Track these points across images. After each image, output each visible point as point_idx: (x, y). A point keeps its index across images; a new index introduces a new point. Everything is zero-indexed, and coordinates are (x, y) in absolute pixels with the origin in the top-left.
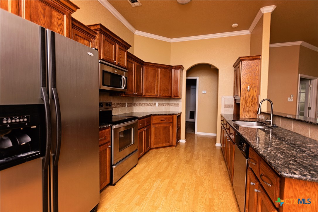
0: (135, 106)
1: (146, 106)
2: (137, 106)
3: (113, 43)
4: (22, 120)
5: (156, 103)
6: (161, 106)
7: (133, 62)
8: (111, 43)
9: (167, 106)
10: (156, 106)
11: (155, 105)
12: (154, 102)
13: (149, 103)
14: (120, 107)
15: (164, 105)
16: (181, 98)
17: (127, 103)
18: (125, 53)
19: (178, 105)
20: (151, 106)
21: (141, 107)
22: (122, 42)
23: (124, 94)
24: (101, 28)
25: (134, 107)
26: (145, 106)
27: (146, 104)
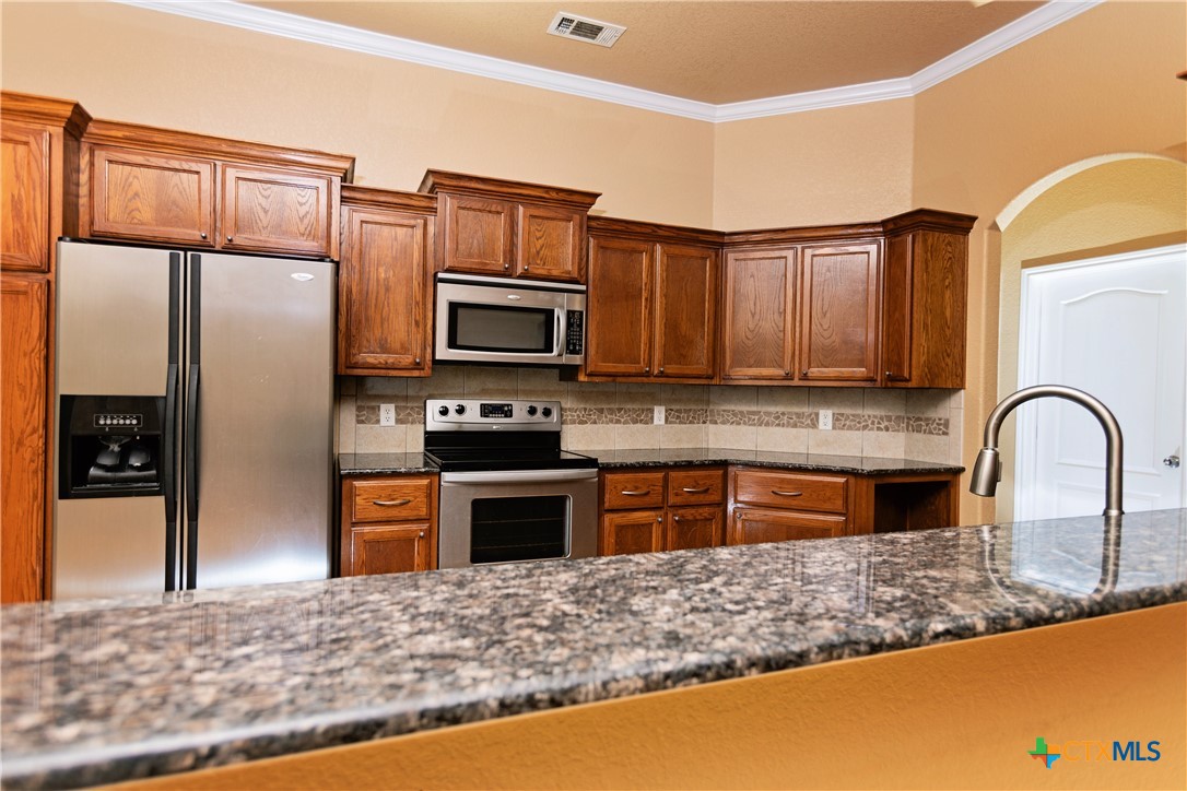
0: (716, 423)
1: (767, 424)
2: (723, 423)
3: (499, 209)
4: (128, 422)
5: (817, 415)
6: (850, 428)
7: (643, 246)
8: (490, 212)
9: (887, 429)
10: (821, 426)
11: (814, 425)
12: (806, 410)
13: (783, 414)
14: (618, 422)
15: (865, 427)
16: (960, 389)
17: (663, 409)
18: (568, 228)
19: (944, 427)
20: (795, 426)
21: (743, 428)
22: (547, 192)
23: (586, 375)
24: (437, 181)
25: (712, 427)
26: (763, 428)
27: (768, 414)
